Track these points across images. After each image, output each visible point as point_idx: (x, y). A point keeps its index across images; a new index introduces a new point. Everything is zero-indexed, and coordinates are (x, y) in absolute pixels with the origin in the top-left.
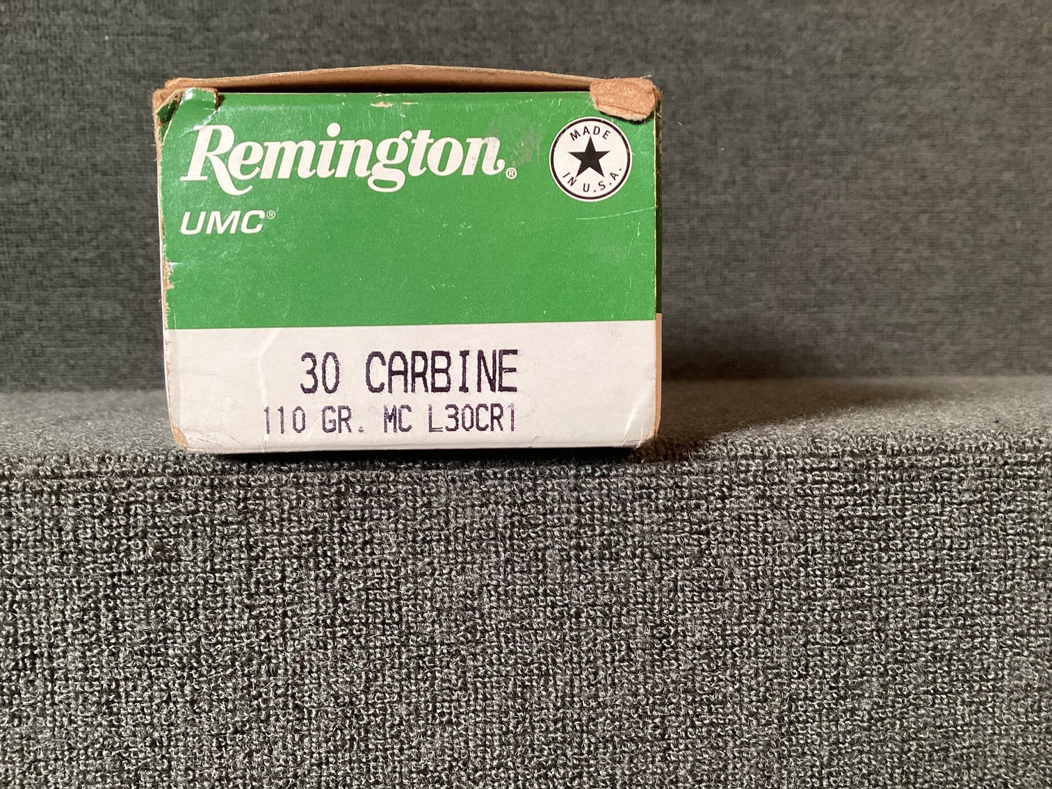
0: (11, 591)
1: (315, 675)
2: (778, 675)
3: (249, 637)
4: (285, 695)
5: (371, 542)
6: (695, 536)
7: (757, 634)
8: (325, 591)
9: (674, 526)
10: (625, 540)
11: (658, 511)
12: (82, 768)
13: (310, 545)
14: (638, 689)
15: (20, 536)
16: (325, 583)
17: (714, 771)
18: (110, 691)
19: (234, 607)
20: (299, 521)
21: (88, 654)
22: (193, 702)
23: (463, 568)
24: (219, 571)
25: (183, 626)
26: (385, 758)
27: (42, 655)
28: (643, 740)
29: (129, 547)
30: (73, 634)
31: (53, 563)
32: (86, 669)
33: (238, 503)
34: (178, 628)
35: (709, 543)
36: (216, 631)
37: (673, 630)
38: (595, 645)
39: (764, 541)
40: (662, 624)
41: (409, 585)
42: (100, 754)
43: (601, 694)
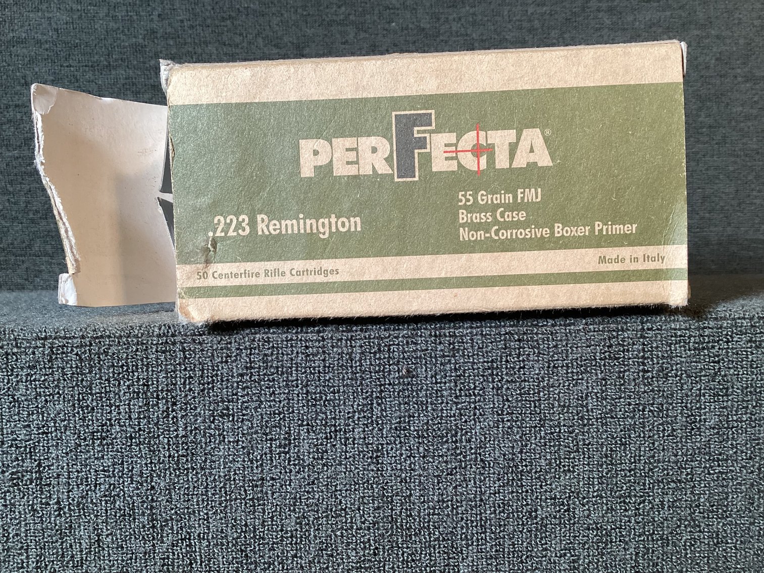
0: (324, 394)
1: (492, 442)
2: (758, 444)
3: (455, 420)
4: (476, 453)
5: (524, 368)
6: (712, 364)
7: (747, 420)
8: (498, 395)
9: (700, 358)
10: (672, 366)
11: (690, 350)
12: (361, 495)
13: (489, 369)
14: (678, 452)
15: (330, 364)
16: (498, 390)
17: (721, 500)
18: (378, 450)
19: (447, 403)
20: (483, 356)
21: (366, 429)
22: (424, 457)
23: (576, 383)
24: (440, 383)
25: (419, 414)
26: (532, 491)
27: (341, 430)
28: (680, 481)
29: (390, 371)
30: (359, 418)
31: (348, 378)
32: (364, 438)
33: (450, 345)
34: (416, 415)
35: (720, 368)
36: (438, 417)
37: (698, 418)
38: (653, 427)
39: (751, 367)
40: (692, 415)
41: (546, 392)
42: (372, 487)
43: (656, 455)
